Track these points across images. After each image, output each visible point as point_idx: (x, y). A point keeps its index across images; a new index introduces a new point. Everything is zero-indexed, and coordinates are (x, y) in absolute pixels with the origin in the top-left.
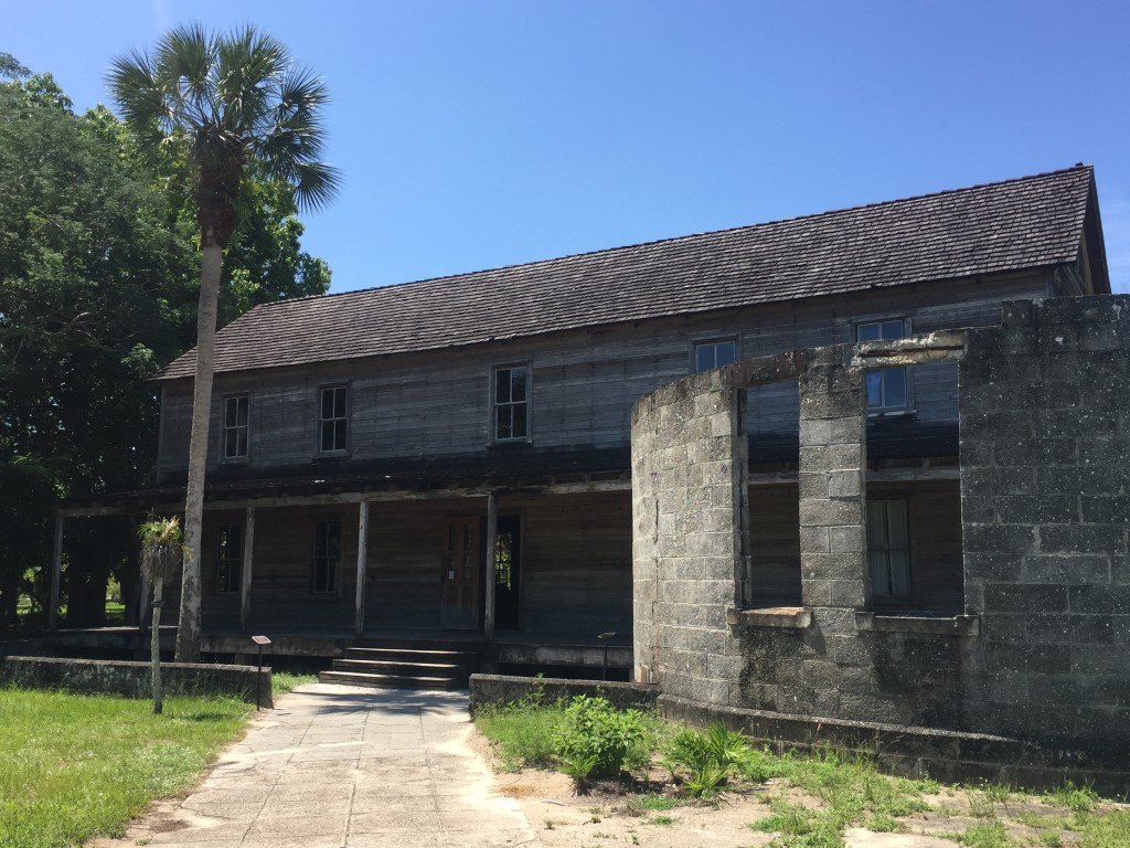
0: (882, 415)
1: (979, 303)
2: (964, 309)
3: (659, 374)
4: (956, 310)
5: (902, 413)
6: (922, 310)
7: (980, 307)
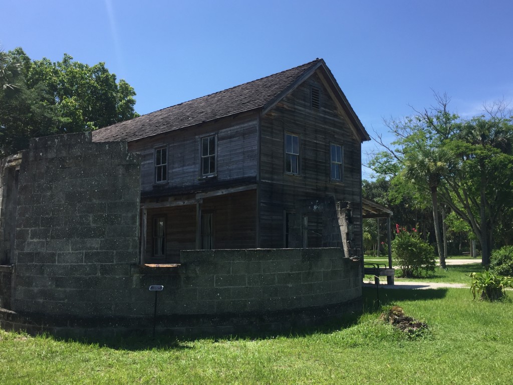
0: (207, 177)
1: (238, 127)
2: (234, 130)
3: (145, 163)
4: (230, 130)
5: (213, 176)
6: (221, 131)
7: (238, 129)
